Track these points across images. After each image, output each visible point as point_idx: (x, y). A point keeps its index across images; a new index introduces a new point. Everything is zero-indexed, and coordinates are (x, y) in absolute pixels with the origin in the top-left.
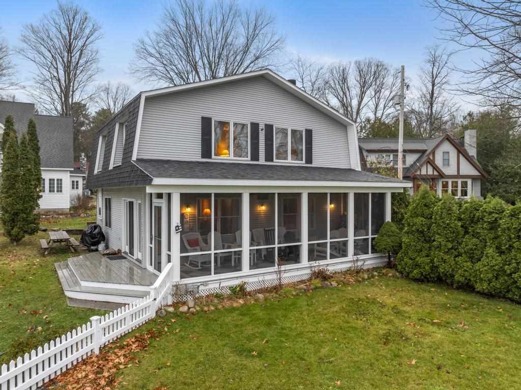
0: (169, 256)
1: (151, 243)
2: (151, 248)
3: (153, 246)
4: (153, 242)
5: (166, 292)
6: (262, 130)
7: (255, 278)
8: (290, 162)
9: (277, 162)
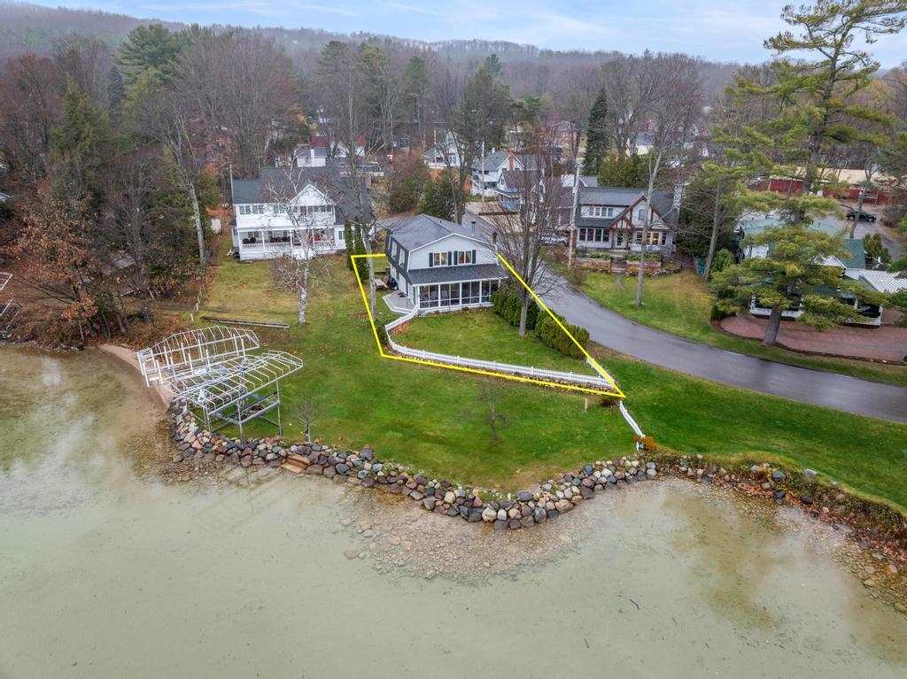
1: (413, 296)
5: (417, 311)
6: (453, 253)
7: (441, 309)
8: (465, 264)
9: (459, 265)
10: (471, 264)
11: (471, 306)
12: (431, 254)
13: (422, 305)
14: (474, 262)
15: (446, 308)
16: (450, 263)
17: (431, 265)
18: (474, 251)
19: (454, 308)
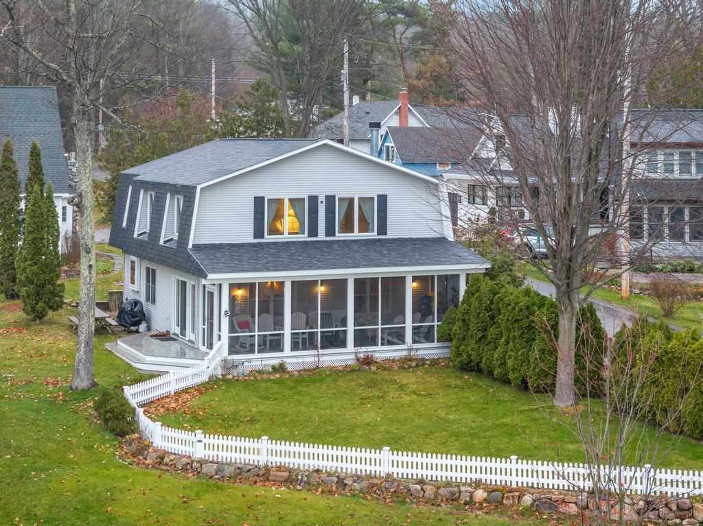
0: (220, 336)
1: (204, 325)
2: (204, 329)
3: (206, 327)
4: (206, 323)
5: (217, 364)
6: (322, 202)
7: (294, 359)
8: (356, 235)
9: (340, 236)
10: (373, 235)
11: (381, 352)
12: (259, 201)
13: (237, 346)
14: (382, 229)
15: (307, 358)
16: (313, 232)
17: (259, 233)
18: (383, 199)
19: (333, 358)
